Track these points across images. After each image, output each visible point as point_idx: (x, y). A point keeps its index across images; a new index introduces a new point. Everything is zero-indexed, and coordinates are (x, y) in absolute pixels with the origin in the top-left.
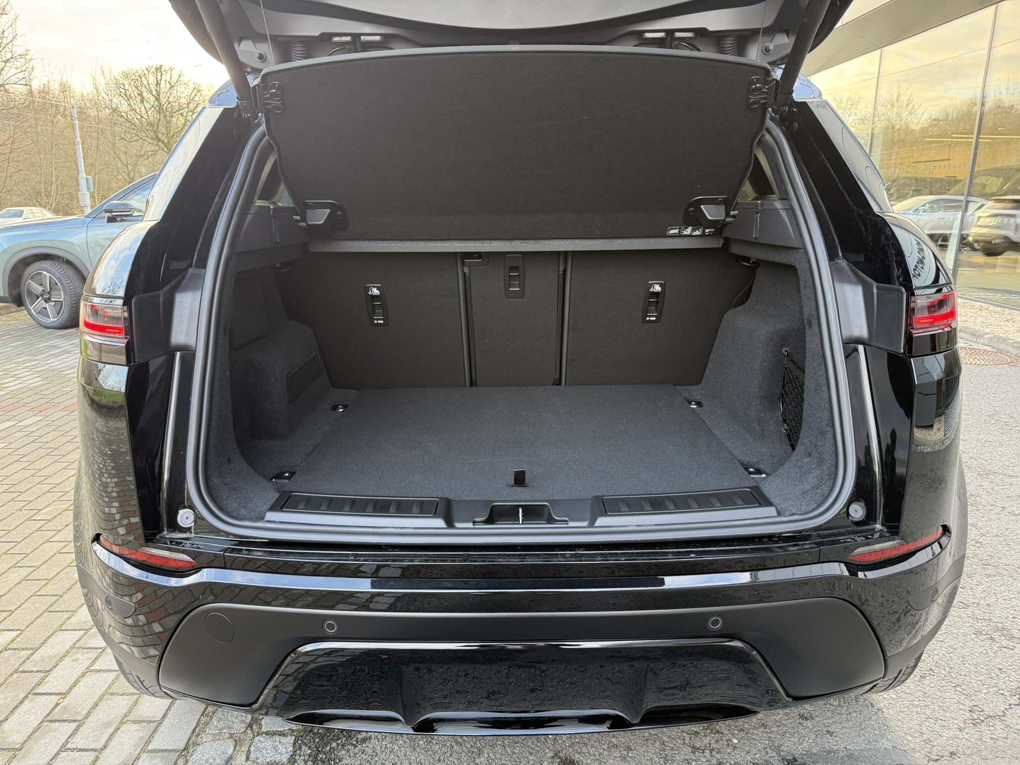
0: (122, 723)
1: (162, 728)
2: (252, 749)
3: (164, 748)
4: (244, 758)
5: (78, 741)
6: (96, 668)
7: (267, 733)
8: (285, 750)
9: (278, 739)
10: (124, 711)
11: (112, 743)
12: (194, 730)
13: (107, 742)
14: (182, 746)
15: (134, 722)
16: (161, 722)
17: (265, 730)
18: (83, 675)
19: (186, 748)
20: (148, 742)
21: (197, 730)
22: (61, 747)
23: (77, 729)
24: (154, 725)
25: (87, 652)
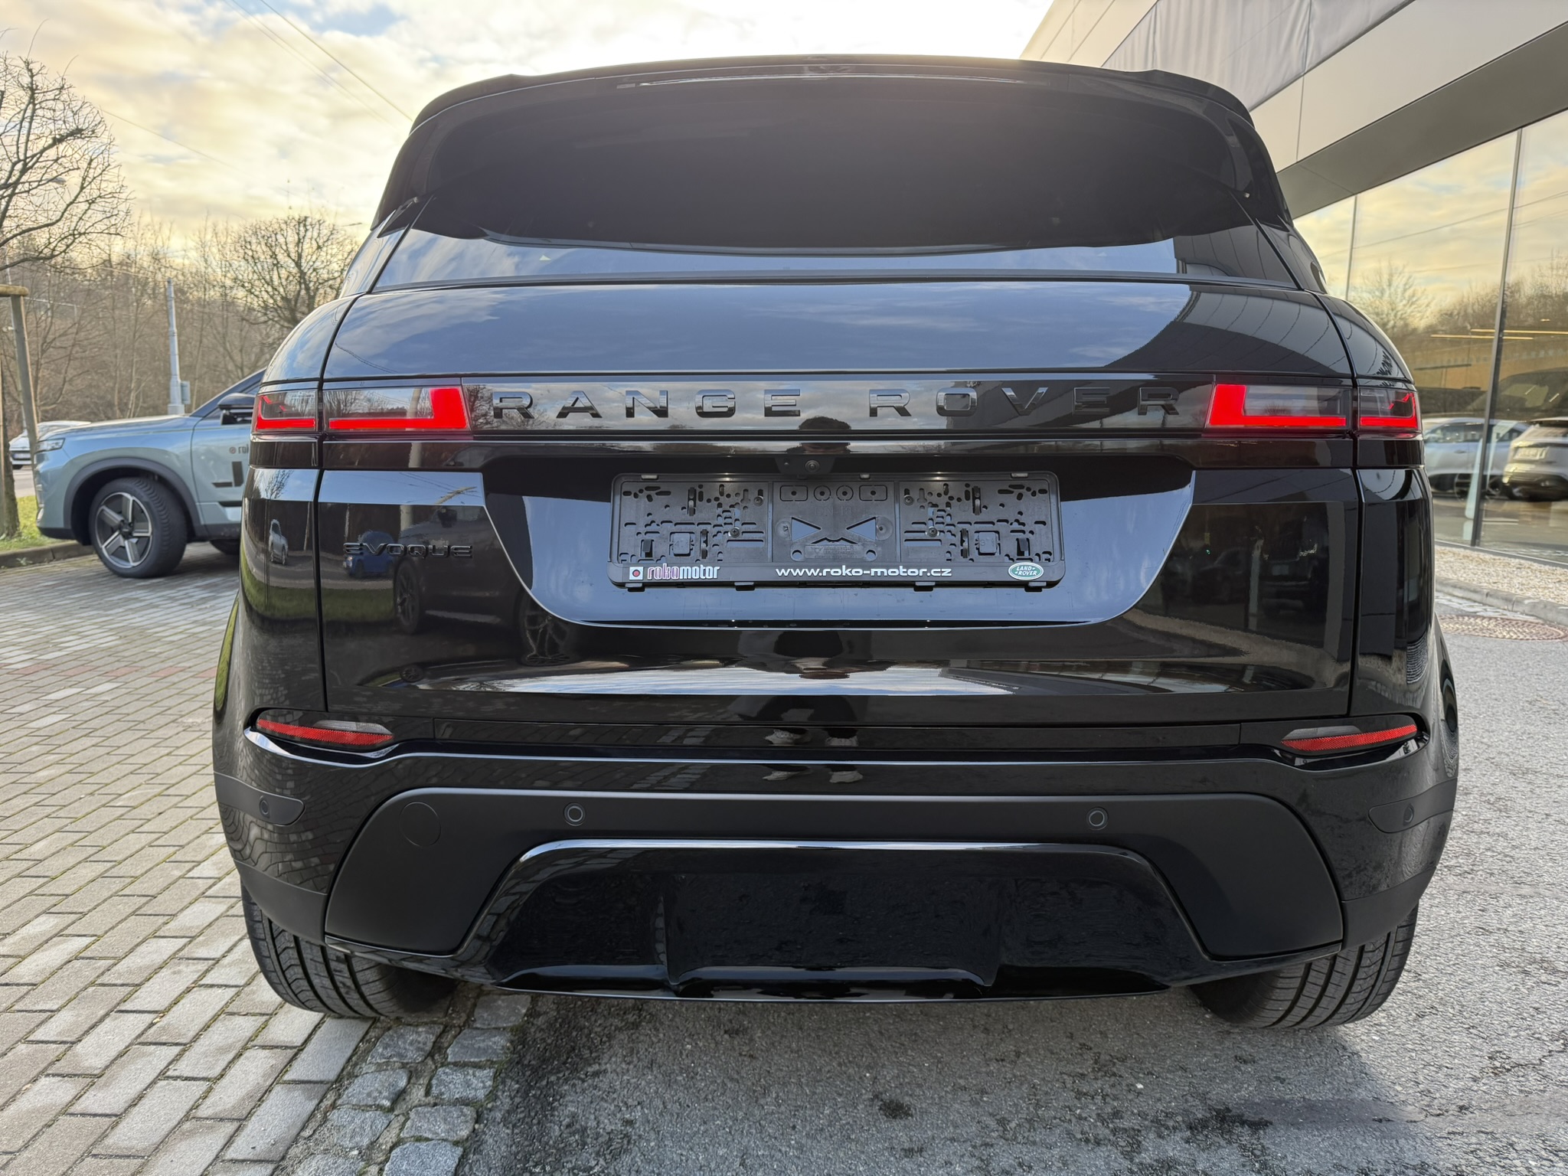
0: (245, 1048)
1: (303, 1055)
2: (434, 1082)
3: (306, 1079)
4: (422, 1092)
5: (183, 1068)
6: (207, 983)
7: (455, 1064)
8: (482, 1085)
9: (471, 1072)
10: (248, 1034)
11: (232, 1071)
12: (350, 1059)
13: (224, 1069)
14: (332, 1076)
15: (263, 1047)
16: (301, 1049)
17: (453, 1061)
18: (188, 990)
19: (339, 1079)
20: (284, 1070)
21: (354, 1059)
22: (159, 1074)
23: (180, 1055)
24: (291, 1053)
25: (193, 964)
